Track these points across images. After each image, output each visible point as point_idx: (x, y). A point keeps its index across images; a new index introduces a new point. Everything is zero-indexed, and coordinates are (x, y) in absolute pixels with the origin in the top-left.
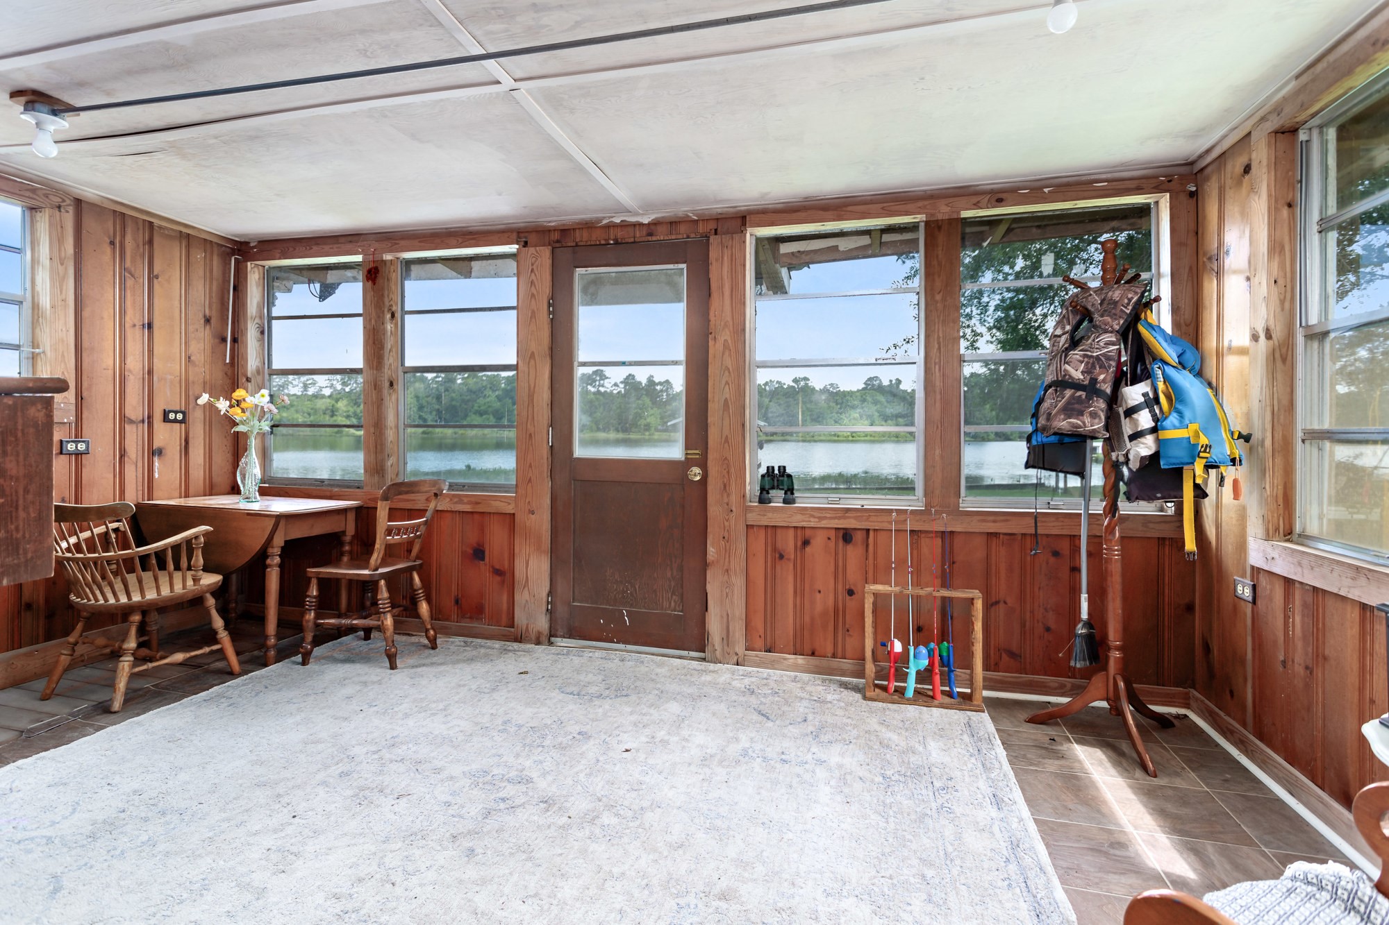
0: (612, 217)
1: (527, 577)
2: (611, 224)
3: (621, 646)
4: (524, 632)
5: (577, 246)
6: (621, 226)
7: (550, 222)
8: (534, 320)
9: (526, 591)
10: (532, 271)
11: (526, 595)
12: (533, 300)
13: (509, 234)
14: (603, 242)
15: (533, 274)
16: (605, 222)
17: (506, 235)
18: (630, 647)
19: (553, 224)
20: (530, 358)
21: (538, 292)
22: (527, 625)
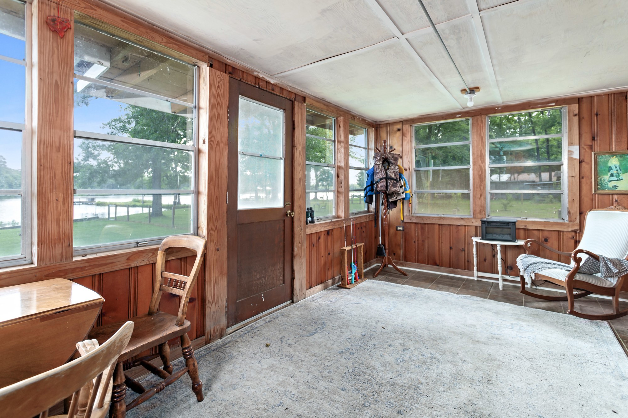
0: (259, 73)
1: (214, 295)
2: (258, 76)
3: (261, 315)
4: (212, 334)
5: (240, 81)
6: (262, 80)
7: (227, 59)
8: (219, 120)
9: (214, 305)
10: (218, 86)
11: (213, 308)
12: (219, 106)
13: (204, 54)
14: (253, 84)
15: (219, 89)
16: (255, 74)
17: (202, 54)
18: (265, 313)
19: (229, 61)
20: (217, 145)
21: (222, 102)
22: (214, 328)
